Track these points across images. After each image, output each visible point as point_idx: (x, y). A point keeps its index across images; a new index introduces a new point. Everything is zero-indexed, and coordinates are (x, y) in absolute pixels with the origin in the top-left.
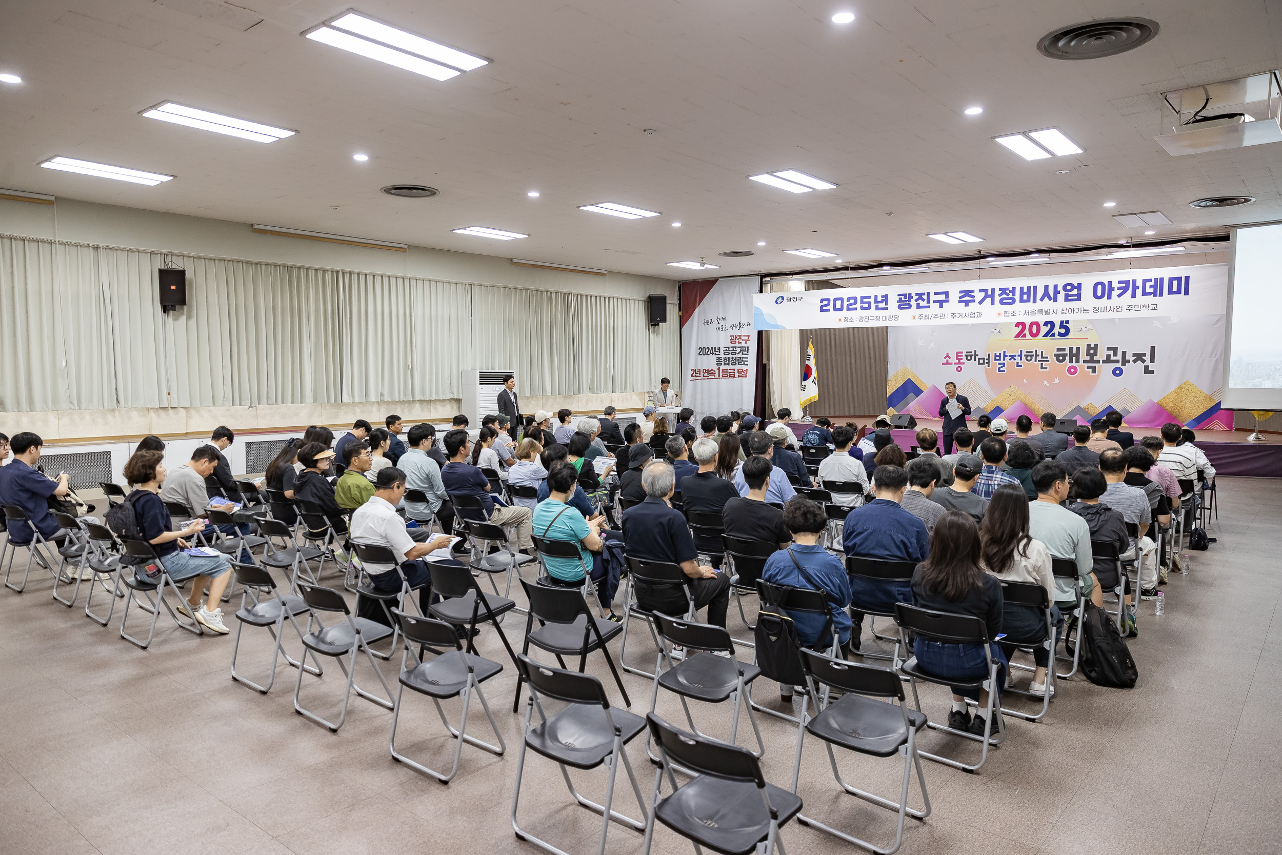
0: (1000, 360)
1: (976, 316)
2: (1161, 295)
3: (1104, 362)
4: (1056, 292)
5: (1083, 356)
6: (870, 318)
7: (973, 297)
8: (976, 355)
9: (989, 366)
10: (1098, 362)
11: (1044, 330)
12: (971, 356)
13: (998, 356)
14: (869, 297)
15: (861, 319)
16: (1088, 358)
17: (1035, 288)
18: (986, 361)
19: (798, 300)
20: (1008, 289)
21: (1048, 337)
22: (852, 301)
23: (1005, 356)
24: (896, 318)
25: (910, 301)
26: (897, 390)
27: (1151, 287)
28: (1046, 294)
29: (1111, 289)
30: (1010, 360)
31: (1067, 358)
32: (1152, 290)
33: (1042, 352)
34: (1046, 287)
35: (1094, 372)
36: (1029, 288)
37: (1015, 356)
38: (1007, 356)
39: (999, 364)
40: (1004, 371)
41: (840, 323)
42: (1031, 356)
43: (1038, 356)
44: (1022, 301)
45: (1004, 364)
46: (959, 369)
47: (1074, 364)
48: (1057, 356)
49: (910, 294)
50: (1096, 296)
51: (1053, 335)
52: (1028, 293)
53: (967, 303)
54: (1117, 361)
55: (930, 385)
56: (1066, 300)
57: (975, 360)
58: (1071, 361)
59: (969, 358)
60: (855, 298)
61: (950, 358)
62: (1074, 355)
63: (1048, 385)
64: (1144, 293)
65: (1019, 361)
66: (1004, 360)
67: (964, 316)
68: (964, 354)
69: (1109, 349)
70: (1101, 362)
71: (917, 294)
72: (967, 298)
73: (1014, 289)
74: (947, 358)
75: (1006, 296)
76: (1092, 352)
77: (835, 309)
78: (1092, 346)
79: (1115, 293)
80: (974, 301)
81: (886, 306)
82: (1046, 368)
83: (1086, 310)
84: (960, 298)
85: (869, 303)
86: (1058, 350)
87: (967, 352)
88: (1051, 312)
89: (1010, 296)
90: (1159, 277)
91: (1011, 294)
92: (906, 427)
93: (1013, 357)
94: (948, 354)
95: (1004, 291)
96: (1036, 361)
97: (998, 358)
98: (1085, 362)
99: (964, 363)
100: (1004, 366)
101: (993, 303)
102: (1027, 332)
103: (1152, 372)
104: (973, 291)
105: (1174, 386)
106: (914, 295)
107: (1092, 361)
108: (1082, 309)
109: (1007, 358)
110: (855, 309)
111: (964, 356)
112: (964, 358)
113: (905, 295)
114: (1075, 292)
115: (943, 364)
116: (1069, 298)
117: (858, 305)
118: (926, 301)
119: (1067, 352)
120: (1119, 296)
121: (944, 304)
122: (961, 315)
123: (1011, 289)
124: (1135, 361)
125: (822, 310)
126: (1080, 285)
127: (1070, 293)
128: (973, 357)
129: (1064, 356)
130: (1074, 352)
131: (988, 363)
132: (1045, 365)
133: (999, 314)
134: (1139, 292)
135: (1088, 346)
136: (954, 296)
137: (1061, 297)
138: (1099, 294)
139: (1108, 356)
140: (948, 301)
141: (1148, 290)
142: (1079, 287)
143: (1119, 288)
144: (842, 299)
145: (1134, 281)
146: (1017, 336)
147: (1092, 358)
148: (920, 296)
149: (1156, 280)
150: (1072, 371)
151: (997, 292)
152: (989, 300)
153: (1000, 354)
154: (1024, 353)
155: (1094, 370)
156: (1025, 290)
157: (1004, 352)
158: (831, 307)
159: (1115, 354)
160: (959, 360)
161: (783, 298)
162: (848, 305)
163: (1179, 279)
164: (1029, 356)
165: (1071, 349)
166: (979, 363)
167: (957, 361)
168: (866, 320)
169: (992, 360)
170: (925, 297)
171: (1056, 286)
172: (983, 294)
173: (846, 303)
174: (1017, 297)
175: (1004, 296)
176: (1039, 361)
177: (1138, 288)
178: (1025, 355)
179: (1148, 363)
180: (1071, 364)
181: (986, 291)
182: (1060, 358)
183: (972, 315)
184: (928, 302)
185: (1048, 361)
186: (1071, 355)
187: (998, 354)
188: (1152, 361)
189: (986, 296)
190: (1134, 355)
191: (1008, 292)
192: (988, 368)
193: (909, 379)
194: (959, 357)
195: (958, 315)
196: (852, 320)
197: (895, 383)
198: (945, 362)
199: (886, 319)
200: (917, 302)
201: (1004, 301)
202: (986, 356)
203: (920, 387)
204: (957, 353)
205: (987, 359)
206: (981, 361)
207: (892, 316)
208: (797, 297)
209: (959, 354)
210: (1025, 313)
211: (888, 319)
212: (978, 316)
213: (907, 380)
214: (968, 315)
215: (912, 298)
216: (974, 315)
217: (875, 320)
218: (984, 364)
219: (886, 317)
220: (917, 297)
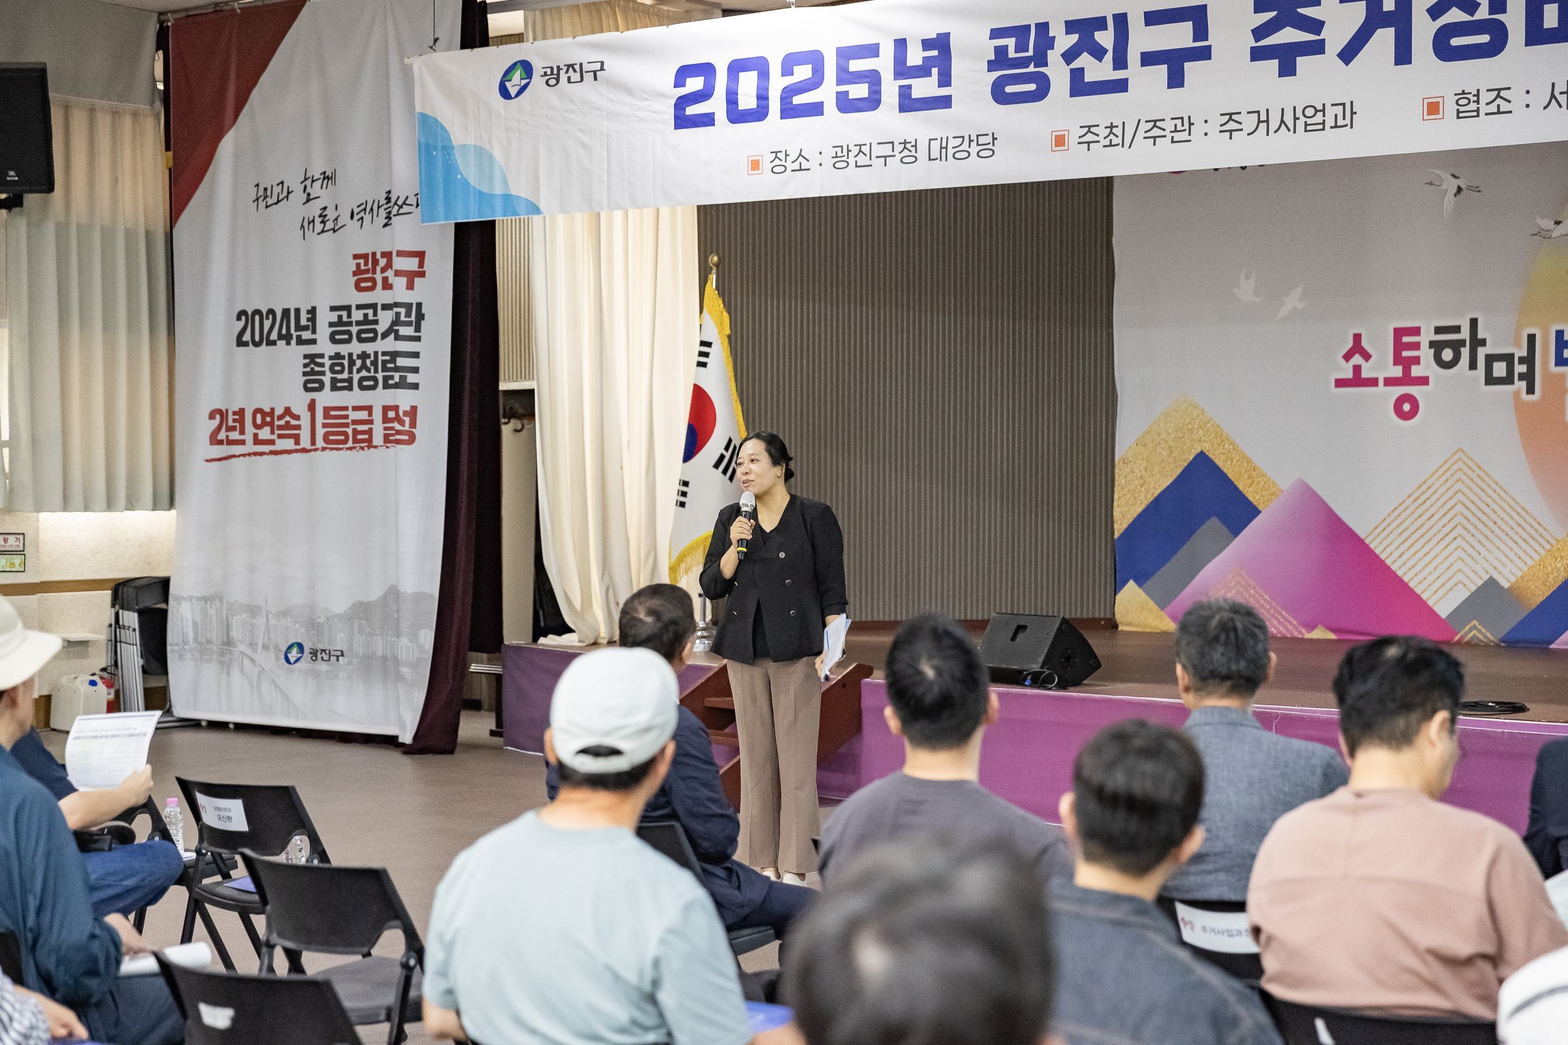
1: (1330, 122)
6: (877, 150)
7: (1316, 26)
8: (1477, 343)
9: (1531, 390)
12: (1456, 346)
14: (872, 51)
15: (841, 157)
18: (1520, 368)
19: (588, 77)
22: (803, 72)
24: (988, 143)
25: (1041, 59)
26: (1156, 505)
41: (757, 178)
44: (1536, 34)
46: (1407, 408)
49: (1043, 27)
53: (1288, 61)
55: (1285, 481)
57: (1473, 365)
59: (1447, 354)
60: (815, 59)
61: (1367, 356)
67: (1274, 123)
68: (1427, 336)
71: (1071, 26)
72: (1287, 35)
74: (1357, 359)
75: (1466, 17)
77: (736, 116)
80: (1317, 48)
81: (944, 91)
84: (1260, 33)
85: (873, 79)
87: (1439, 330)
89: (1484, 12)
92: (1039, 681)
94: (1357, 338)
99: (1424, 381)
101: (1403, 55)
106: (1057, 30)
110: (816, 109)
111: (1425, 345)
112: (1426, 354)
113: (1022, 33)
115: (1340, 383)
117: (829, 90)
118: (1109, 57)
121: (1190, 68)
122: (1263, 120)
125: (682, 121)
128: (1465, 352)
131: (1529, 378)
133: (1433, 108)
136: (1232, 30)
140: (1204, 54)
144: (760, 66)
148: (1085, 32)
152: (1384, 38)
158: (717, 105)
160: (1407, 364)
161: (527, 68)
162: (786, 97)
166: (1490, 380)
167: (1397, 372)
168: (863, 159)
169: (1545, 363)
170: (1105, 38)
172: (1358, 11)
173: (777, 84)
174: (1515, 16)
175: (1455, 15)
183: (1313, 118)
184: (1120, 62)
189: (1374, 20)
192: (1531, 397)
193: (1202, 452)
194: (1405, 354)
195: (1249, 122)
196: (805, 165)
197: (1143, 472)
198: (1349, 374)
199: (944, 151)
200: (1075, 65)
201: (1456, 42)
202: (1517, 344)
203: (1244, 491)
204: (1399, 333)
205: (1522, 360)
206: (1500, 369)
207: (974, 137)
208: (581, 65)
209: (1405, 339)
210: (1553, 96)
211: (951, 151)
212: (1340, 122)
213: (1195, 458)
214: (1296, 119)
215: (1050, 43)
216: (1319, 118)
217: (898, 157)
218: (1512, 383)
219: (944, 145)
220: (1074, 38)
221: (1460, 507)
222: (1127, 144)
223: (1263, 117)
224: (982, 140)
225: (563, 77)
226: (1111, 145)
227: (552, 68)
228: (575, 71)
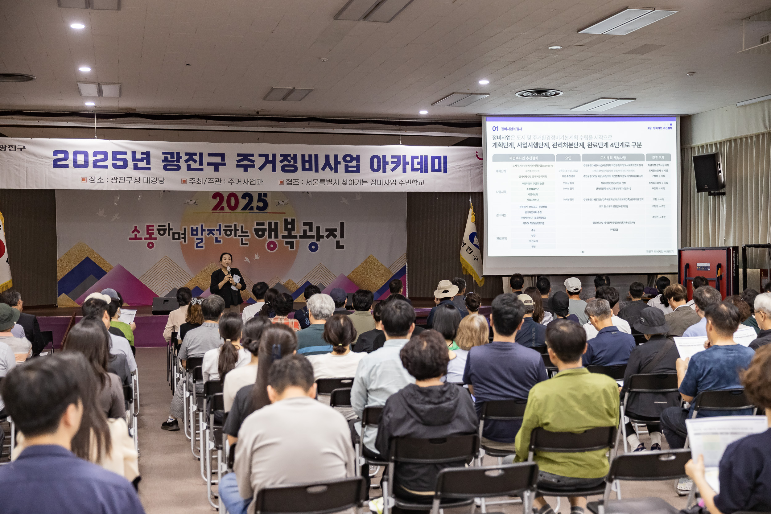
0: (197, 234)
1: (257, 183)
2: (426, 171)
3: (301, 237)
4: (337, 163)
5: (282, 232)
6: (126, 179)
7: (253, 161)
8: (170, 229)
9: (185, 241)
10: (295, 237)
11: (243, 202)
12: (164, 230)
13: (195, 230)
14: (125, 153)
15: (114, 180)
16: (286, 233)
17: (316, 156)
18: (182, 236)
19: (18, 150)
20: (289, 155)
21: (247, 211)
22: (101, 157)
23: (203, 230)
24: (162, 180)
25: (178, 160)
26: (72, 272)
27: (418, 163)
28: (327, 164)
29: (385, 163)
30: (208, 234)
31: (267, 233)
32: (418, 167)
33: (242, 227)
34: (327, 157)
35: (292, 247)
36: (310, 156)
37: (214, 230)
38: (205, 230)
39: (197, 239)
40: (202, 247)
41: (84, 183)
42: (231, 231)
43: (238, 230)
44: (304, 169)
45: (202, 239)
46: (151, 246)
47: (273, 239)
48: (257, 231)
49: (178, 153)
50: (372, 168)
51: (252, 208)
52: (310, 161)
53: (246, 168)
54: (313, 237)
55: (114, 265)
56: (347, 171)
57: (169, 235)
58: (270, 237)
59: (162, 232)
60: (105, 154)
61: (139, 232)
62: (273, 230)
63: (249, 262)
64: (413, 169)
65: (218, 236)
66: (202, 234)
67: (243, 182)
68: (156, 227)
69: (305, 224)
70: (298, 237)
71: (186, 154)
72: (246, 163)
73: (295, 156)
74: (136, 233)
75: (288, 164)
76: (290, 226)
77: (76, 165)
78: (290, 220)
79: (389, 167)
80: (253, 166)
81: (148, 166)
82: (247, 244)
83: (363, 182)
84: (238, 161)
85: (125, 161)
86: (258, 224)
87: (159, 226)
88: (333, 182)
89: (292, 163)
90: (424, 155)
91: (292, 161)
93: (211, 232)
94: (136, 227)
95: (285, 157)
96: (235, 236)
97: (195, 233)
98: (284, 237)
99: (155, 239)
100: (202, 241)
101: (274, 170)
102: (225, 204)
103: (342, 247)
104: (252, 155)
105: (360, 261)
106: (182, 154)
107: (290, 236)
108: (362, 181)
109: (206, 233)
110: (106, 167)
111: (155, 230)
112: (156, 232)
113: (172, 154)
114: (354, 163)
115: (131, 239)
116: (349, 169)
117: (110, 162)
118: (198, 162)
119: (266, 226)
120: (393, 170)
121: (220, 167)
122: (239, 181)
123: (292, 156)
124: (328, 236)
125: (55, 165)
126: (358, 156)
127: (350, 164)
128: (167, 232)
129: (264, 231)
130: (273, 227)
131: (184, 238)
132: (246, 240)
133: (281, 182)
134: (409, 167)
135: (286, 220)
136: (231, 160)
137: (341, 167)
138: (376, 167)
139: (305, 231)
140: (224, 165)
141: (417, 166)
142: (358, 158)
143: (392, 163)
144: (85, 153)
145: (405, 157)
146: (215, 208)
147: (290, 233)
148: (191, 156)
149: (421, 157)
150: (272, 246)
151: (278, 159)
152: (270, 166)
153: (197, 228)
154: (223, 228)
155: (292, 244)
156: (307, 158)
157: (202, 226)
158: (70, 162)
159: (311, 230)
160: (151, 234)
162: (95, 162)
163: (439, 158)
164: (228, 231)
165: (270, 224)
166: (174, 239)
167: (148, 236)
168: (121, 181)
169: (188, 235)
170: (197, 158)
171: (336, 157)
172: (263, 159)
173: (91, 159)
174: (299, 165)
175: (286, 163)
176: (239, 236)
177: (408, 163)
178: (224, 230)
179: (338, 238)
180: (270, 240)
181: (266, 156)
182: (260, 233)
183: (252, 182)
184: (201, 163)
185: (248, 236)
186: (270, 230)
187: (195, 228)
188: (342, 236)
189: (267, 162)
190: (327, 230)
191: (289, 158)
192: (185, 243)
193: (87, 258)
194: (150, 232)
195: (236, 181)
196: (102, 181)
197: (67, 263)
198: (134, 237)
199: (148, 181)
200: (188, 163)
201: (286, 168)
202: (181, 230)
203: (102, 268)
204: (148, 226)
205: (182, 234)
206: (176, 236)
207: (158, 178)
208: (15, 146)
209: (150, 228)
210: (308, 182)
211: (151, 181)
212: (259, 183)
213: (85, 259)
214: (248, 181)
215: (181, 157)
216: (254, 182)
217: (134, 181)
218: (180, 240)
219: (148, 179)
220: (187, 157)
221: (166, 271)
222: (203, 183)
223: (240, 180)
224: (160, 179)
225: (7, 149)
226: (199, 183)
227: (3, 146)
228: (12, 147)
